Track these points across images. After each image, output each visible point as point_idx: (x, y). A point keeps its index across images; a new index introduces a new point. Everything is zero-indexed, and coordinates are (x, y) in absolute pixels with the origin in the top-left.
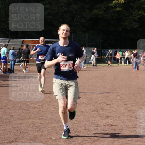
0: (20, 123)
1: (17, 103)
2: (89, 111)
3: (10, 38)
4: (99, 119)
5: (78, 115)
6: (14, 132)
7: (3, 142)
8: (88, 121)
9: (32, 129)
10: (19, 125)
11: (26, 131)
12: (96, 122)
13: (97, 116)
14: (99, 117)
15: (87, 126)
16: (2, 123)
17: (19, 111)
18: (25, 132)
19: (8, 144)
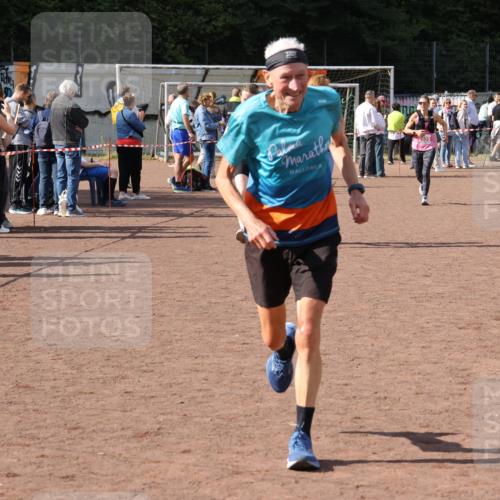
0: (190, 367)
1: (197, 297)
2: (447, 326)
3: (209, 64)
4: (478, 356)
5: (406, 340)
6: (162, 399)
7: (115, 434)
8: (436, 363)
9: (228, 390)
10: (184, 376)
11: (203, 397)
12: (463, 365)
13: (474, 345)
14: (481, 346)
15: (428, 380)
16: (127, 369)
17: (197, 326)
18: (199, 399)
19: (128, 441)
